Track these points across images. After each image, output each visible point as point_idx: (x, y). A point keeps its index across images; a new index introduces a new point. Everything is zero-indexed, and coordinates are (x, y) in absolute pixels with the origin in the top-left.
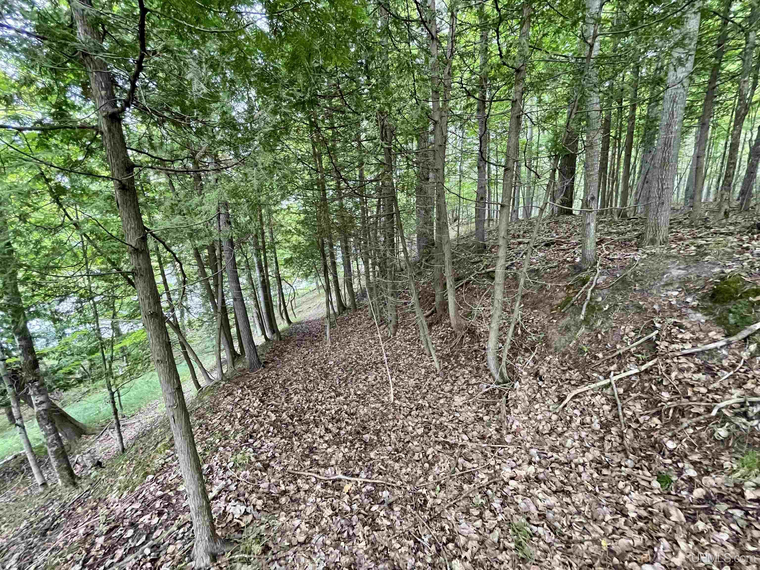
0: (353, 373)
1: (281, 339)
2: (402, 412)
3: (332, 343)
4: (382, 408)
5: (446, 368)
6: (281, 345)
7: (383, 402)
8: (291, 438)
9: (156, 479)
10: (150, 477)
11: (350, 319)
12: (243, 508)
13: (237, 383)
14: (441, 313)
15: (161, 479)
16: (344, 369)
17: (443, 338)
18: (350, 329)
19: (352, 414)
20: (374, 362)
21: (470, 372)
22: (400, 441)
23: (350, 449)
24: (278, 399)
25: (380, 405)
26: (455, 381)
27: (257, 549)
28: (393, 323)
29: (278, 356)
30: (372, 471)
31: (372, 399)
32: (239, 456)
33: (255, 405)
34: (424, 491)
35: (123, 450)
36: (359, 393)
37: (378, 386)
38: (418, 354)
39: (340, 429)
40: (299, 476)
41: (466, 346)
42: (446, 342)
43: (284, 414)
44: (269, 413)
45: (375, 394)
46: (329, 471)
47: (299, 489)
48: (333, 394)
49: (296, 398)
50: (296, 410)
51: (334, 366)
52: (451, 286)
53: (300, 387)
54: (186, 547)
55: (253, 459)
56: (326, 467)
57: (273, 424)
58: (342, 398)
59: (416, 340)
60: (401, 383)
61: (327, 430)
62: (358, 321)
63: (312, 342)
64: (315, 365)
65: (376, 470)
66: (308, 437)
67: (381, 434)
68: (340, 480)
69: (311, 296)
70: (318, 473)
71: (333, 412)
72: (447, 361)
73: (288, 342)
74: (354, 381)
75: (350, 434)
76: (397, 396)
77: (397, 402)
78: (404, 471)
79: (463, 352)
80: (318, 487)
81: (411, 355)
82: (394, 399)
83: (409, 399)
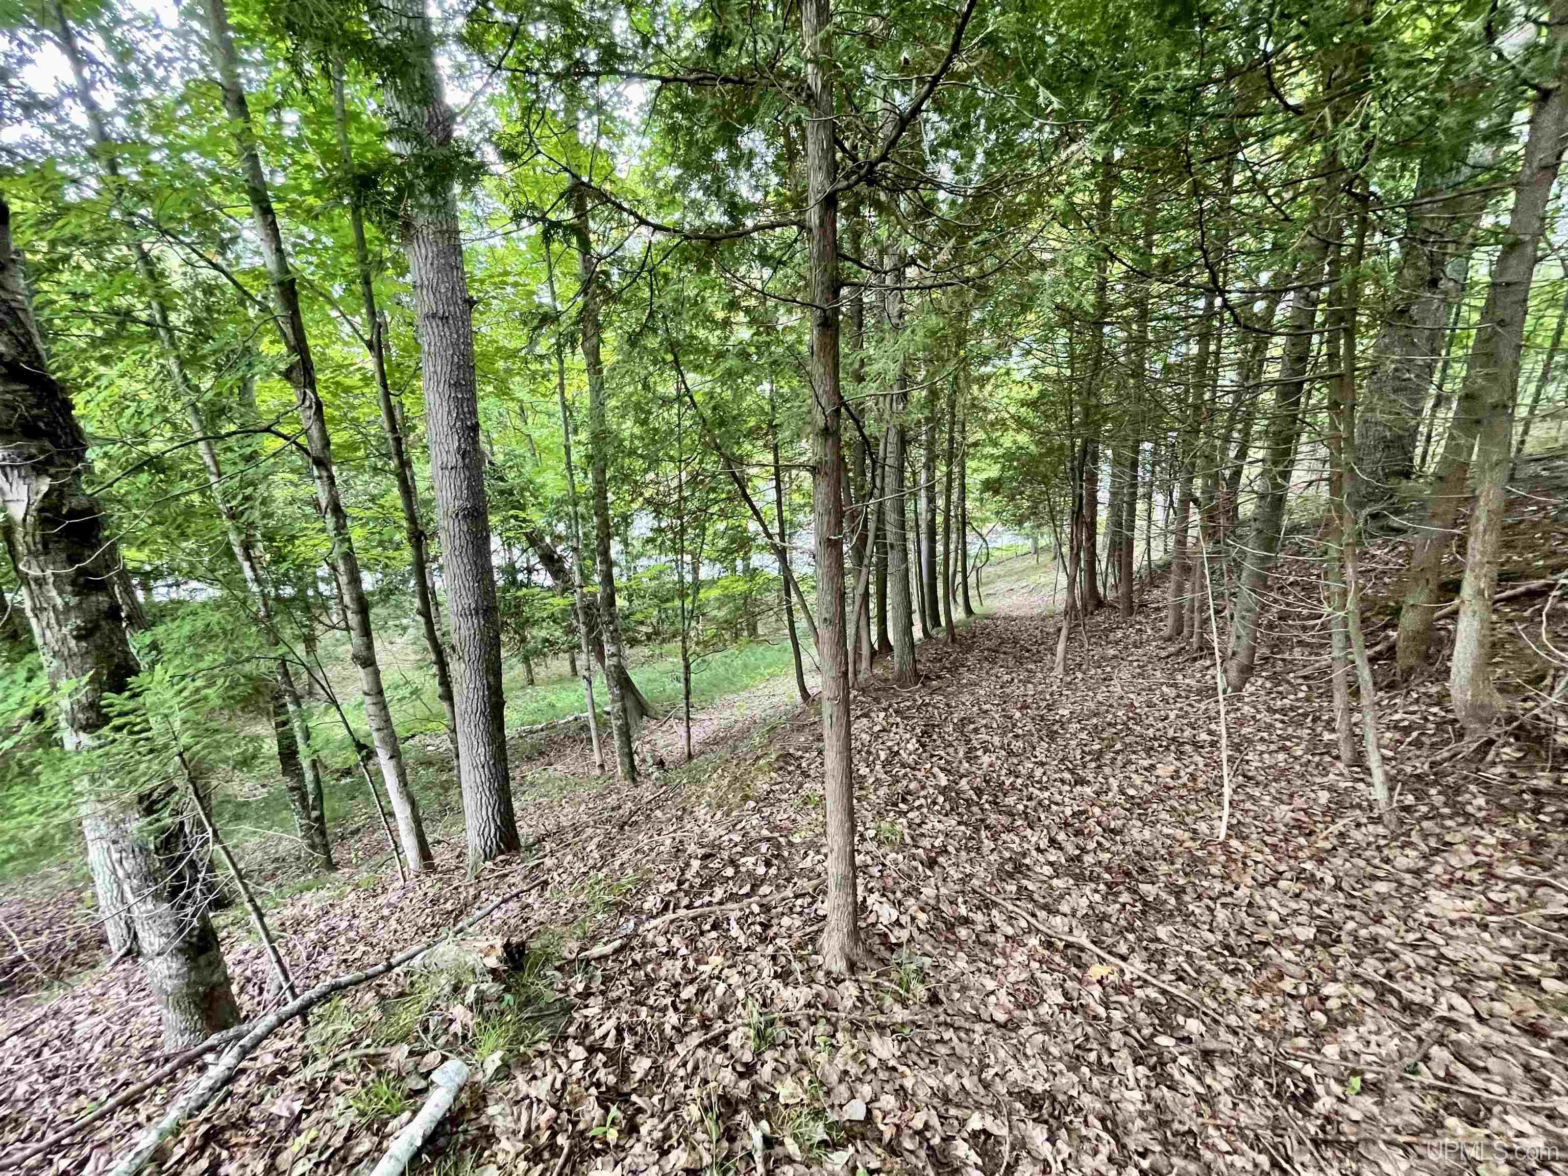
0: (1118, 746)
1: (954, 640)
2: (1250, 871)
3: (1066, 672)
4: (1189, 844)
5: (1407, 809)
6: (955, 653)
7: (1195, 831)
8: (977, 830)
9: (760, 811)
10: (752, 804)
11: (1112, 630)
12: (895, 914)
13: (877, 700)
14: (1412, 661)
15: (767, 812)
16: (1096, 732)
17: (1407, 731)
18: (1112, 652)
19: (1112, 831)
20: (1174, 739)
21: (1505, 844)
22: (1239, 933)
23: (1105, 898)
24: (951, 750)
25: (1187, 835)
26: (1437, 852)
27: (921, 991)
28: (1242, 658)
29: (949, 671)
30: (1161, 964)
31: (1164, 815)
32: (885, 825)
33: (910, 746)
34: (1309, 1071)
35: (690, 756)
36: (1131, 792)
37: (1184, 792)
38: (1307, 751)
39: (1083, 850)
40: (995, 904)
41: (1499, 769)
42: (1418, 744)
43: (964, 782)
44: (936, 770)
45: (1174, 809)
46: (1058, 920)
47: (993, 929)
48: (1067, 776)
49: (986, 759)
50: (987, 782)
51: (1069, 721)
52: (1481, 592)
53: (996, 740)
54: (808, 930)
55: (908, 840)
56: (1052, 911)
57: (943, 791)
58: (1088, 790)
59: (1305, 715)
60: (1248, 805)
61: (1052, 841)
62: (1134, 637)
63: (1019, 661)
64: (1025, 706)
65: (1170, 968)
66: (1012, 841)
67: (1187, 898)
68: (1082, 949)
69: (1019, 565)
70: (1034, 915)
71: (1068, 812)
72: (1413, 791)
73: (970, 649)
74: (1119, 763)
75: (1108, 869)
76: (1236, 831)
77: (1234, 843)
78: (1247, 1000)
79: (1486, 785)
80: (1033, 941)
81: (1284, 749)
82: (1229, 836)
83: (1274, 848)
